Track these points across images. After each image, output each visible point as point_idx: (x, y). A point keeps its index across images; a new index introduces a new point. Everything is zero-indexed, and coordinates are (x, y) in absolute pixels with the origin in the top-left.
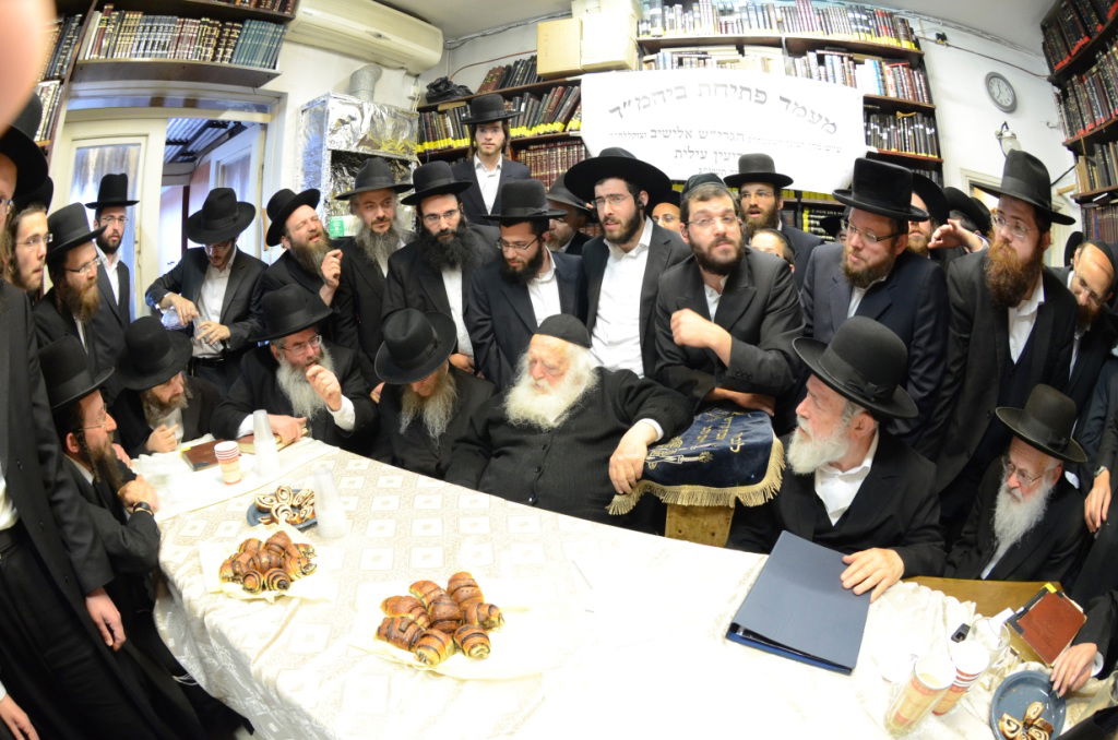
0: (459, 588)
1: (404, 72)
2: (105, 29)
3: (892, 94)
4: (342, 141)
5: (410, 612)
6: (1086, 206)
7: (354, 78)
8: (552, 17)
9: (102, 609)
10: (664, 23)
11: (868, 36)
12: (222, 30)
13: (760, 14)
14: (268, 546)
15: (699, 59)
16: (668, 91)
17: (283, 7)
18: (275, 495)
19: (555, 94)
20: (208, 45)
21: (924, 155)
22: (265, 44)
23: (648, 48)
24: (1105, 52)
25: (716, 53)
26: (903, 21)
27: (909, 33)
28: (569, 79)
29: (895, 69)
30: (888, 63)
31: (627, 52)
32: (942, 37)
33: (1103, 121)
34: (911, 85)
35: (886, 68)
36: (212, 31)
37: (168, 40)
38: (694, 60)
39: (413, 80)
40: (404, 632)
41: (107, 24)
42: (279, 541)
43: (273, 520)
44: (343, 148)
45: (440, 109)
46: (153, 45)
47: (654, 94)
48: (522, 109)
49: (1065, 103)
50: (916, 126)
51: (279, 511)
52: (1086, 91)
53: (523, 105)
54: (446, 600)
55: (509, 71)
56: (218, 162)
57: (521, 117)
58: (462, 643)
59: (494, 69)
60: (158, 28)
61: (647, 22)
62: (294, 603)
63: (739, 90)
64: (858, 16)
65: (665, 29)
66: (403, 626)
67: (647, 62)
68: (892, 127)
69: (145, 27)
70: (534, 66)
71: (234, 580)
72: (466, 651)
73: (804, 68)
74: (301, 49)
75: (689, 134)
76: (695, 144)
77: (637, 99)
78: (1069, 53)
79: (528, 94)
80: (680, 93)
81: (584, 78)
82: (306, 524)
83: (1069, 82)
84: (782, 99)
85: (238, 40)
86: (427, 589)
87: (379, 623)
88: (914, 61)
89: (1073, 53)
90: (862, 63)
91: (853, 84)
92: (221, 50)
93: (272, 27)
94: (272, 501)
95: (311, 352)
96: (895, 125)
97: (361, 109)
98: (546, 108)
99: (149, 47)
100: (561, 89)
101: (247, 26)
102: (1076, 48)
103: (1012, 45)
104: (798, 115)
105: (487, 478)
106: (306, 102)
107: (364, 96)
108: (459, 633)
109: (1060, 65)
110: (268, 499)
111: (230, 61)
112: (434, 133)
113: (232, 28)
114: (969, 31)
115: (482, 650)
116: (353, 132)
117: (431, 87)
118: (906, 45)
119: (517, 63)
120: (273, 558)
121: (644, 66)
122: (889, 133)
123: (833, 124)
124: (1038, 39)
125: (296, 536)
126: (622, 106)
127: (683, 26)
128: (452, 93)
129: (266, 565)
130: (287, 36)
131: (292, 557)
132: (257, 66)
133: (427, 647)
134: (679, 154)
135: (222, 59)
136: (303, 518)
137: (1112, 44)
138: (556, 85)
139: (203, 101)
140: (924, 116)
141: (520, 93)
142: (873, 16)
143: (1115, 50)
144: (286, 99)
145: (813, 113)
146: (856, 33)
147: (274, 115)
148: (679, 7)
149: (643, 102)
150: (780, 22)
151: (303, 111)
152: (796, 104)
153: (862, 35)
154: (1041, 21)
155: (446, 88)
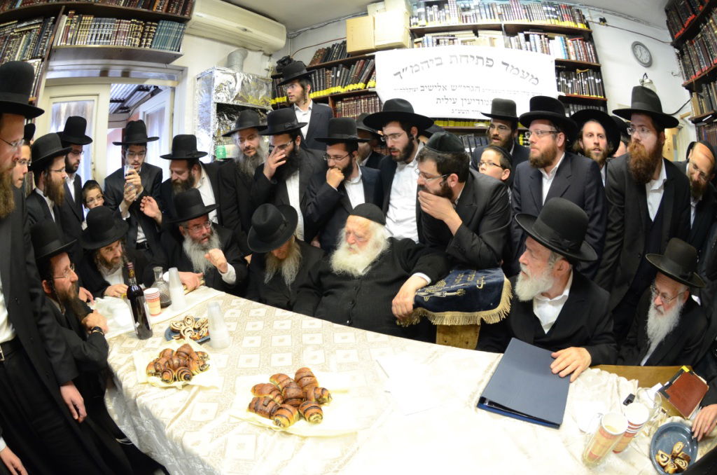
0: (301, 378)
1: (262, 53)
2: (70, 26)
3: (573, 58)
4: (224, 98)
5: (270, 393)
6: (699, 124)
7: (230, 57)
8: (355, 16)
9: (71, 394)
10: (426, 18)
11: (556, 21)
12: (144, 27)
13: (487, 10)
14: (178, 353)
15: (450, 40)
16: (430, 60)
17: (184, 12)
18: (184, 322)
19: (359, 65)
20: (136, 37)
21: (595, 96)
22: (173, 36)
23: (417, 33)
24: (705, 23)
25: (460, 36)
26: (578, 11)
27: (582, 18)
28: (367, 55)
29: (574, 42)
30: (570, 38)
31: (402, 36)
32: (603, 20)
33: (707, 69)
34: (585, 52)
35: (569, 41)
36: (138, 28)
37: (110, 33)
38: (447, 41)
39: (268, 58)
40: (266, 406)
41: (71, 23)
42: (186, 350)
43: (182, 337)
44: (224, 101)
46: (101, 37)
47: (422, 63)
48: (338, 75)
49: (682, 58)
50: (589, 78)
51: (186, 332)
52: (695, 50)
53: (339, 72)
54: (294, 386)
55: (329, 51)
56: (144, 113)
57: (338, 80)
58: (304, 413)
59: (319, 50)
60: (104, 25)
61: (416, 17)
62: (195, 389)
63: (476, 59)
64: (549, 8)
65: (427, 21)
66: (266, 403)
67: (416, 43)
68: (574, 79)
69: (95, 26)
70: (345, 48)
71: (155, 375)
72: (307, 418)
73: (516, 43)
74: (196, 39)
75: (445, 88)
76: (449, 94)
77: (411, 67)
78: (683, 26)
79: (341, 65)
80: (439, 61)
81: (376, 54)
82: (202, 340)
83: (684, 45)
84: (504, 63)
85: (155, 33)
86: (281, 379)
87: (250, 401)
88: (586, 36)
89: (686, 26)
90: (553, 39)
91: (548, 52)
92: (145, 40)
93: (177, 25)
94: (181, 325)
95: (205, 231)
96: (576, 78)
97: (235, 76)
98: (353, 74)
99: (98, 38)
100: (362, 62)
101: (161, 24)
102: (687, 23)
103: (648, 23)
104: (514, 74)
105: (320, 309)
106: (200, 72)
107: (237, 68)
108: (303, 406)
109: (678, 34)
110: (179, 324)
111: (151, 46)
112: (282, 92)
113: (151, 25)
114: (620, 16)
115: (317, 417)
116: (230, 91)
117: (279, 62)
118: (581, 26)
119: (334, 46)
120: (181, 361)
121: (415, 46)
122: (572, 83)
123: (537, 79)
124: (664, 18)
125: (196, 347)
126: (401, 71)
127: (439, 19)
129: (177, 365)
130: (186, 31)
131: (193, 360)
132: (168, 50)
133: (282, 416)
134: (439, 101)
135: (145, 45)
136: (201, 336)
137: (709, 18)
138: (359, 59)
139: (134, 73)
140: (594, 71)
141: (336, 65)
142: (559, 8)
143: (711, 21)
144: (187, 70)
145: (523, 72)
146: (548, 20)
147: (179, 82)
148: (435, 7)
149: (415, 68)
150: (500, 15)
151: (198, 79)
152: (512, 67)
153: (552, 20)
154: (664, 6)
155: (289, 63)
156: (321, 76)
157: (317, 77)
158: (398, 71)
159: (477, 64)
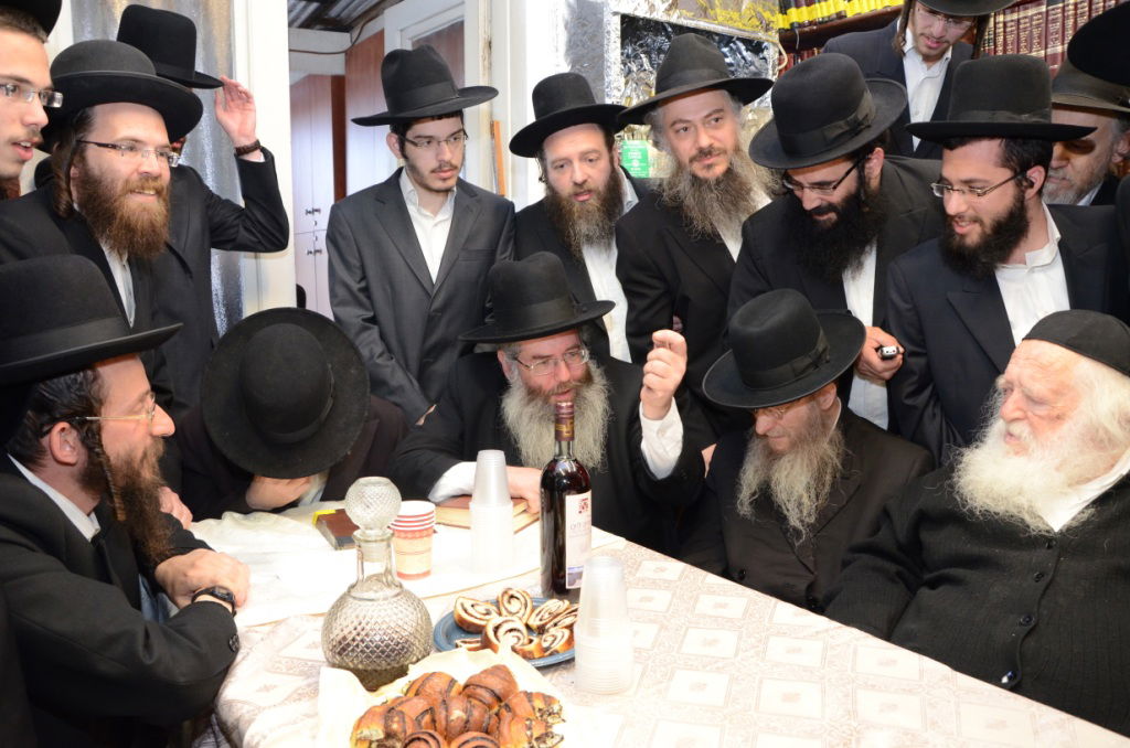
14: (469, 690)
18: (497, 603)
42: (497, 684)
43: (486, 644)
51: (501, 631)
82: (551, 661)
94: (488, 613)
95: (565, 374)
110: (481, 609)
125: (527, 678)
131: (515, 715)
136: (547, 649)
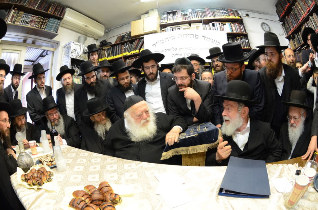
1: (93, 38)
2: (14, 15)
3: (235, 32)
4: (74, 56)
7: (79, 38)
10: (167, 19)
11: (227, 16)
12: (43, 20)
13: (195, 14)
15: (178, 28)
16: (169, 38)
17: (60, 15)
19: (136, 42)
20: (39, 24)
21: (246, 47)
22: (55, 25)
23: (163, 26)
25: (183, 26)
26: (236, 11)
27: (238, 14)
28: (140, 37)
29: (235, 25)
30: (233, 24)
31: (156, 27)
32: (247, 15)
33: (296, 26)
34: (240, 29)
35: (232, 25)
36: (41, 20)
37: (29, 21)
38: (177, 29)
39: (96, 41)
41: (15, 14)
44: (74, 57)
45: (103, 49)
46: (25, 22)
47: (165, 39)
48: (127, 47)
49: (284, 25)
50: (243, 40)
52: (290, 19)
53: (127, 46)
55: (123, 37)
57: (127, 49)
59: (119, 37)
60: (27, 17)
61: (163, 19)
63: (190, 35)
64: (223, 11)
65: (168, 21)
67: (163, 31)
68: (236, 41)
69: (24, 16)
70: (130, 35)
73: (209, 27)
74: (65, 29)
75: (176, 49)
76: (178, 52)
77: (160, 41)
78: (284, 10)
79: (128, 42)
80: (173, 37)
81: (144, 36)
83: (285, 19)
84: (203, 37)
85: (47, 23)
88: (240, 22)
89: (285, 10)
90: (225, 24)
91: (223, 30)
92: (43, 26)
93: (57, 21)
95: (55, 117)
96: (237, 41)
97: (80, 46)
98: (134, 46)
99: (24, 22)
100: (139, 39)
101: (50, 19)
102: (286, 8)
103: (267, 14)
104: (208, 41)
106: (65, 44)
107: (81, 43)
108: (102, 205)
109: (282, 15)
111: (45, 29)
112: (101, 56)
113: (46, 20)
114: (255, 12)
116: (78, 53)
117: (101, 42)
118: (237, 17)
119: (125, 34)
121: (162, 32)
123: (219, 42)
124: (275, 9)
126: (156, 43)
127: (173, 19)
128: (107, 44)
130: (61, 24)
132: (52, 31)
134: (173, 56)
135: (43, 28)
138: (137, 39)
139: (37, 43)
140: (244, 37)
141: (126, 42)
142: (227, 11)
143: (297, 3)
144: (60, 43)
145: (212, 40)
146: (223, 16)
147: (56, 49)
148: (172, 14)
149: (162, 42)
150: (201, 16)
151: (64, 47)
152: (207, 38)
153: (225, 16)
154: (275, 4)
155: (105, 43)
156: (119, 48)
157: (117, 49)
158: (154, 44)
159: (191, 37)
